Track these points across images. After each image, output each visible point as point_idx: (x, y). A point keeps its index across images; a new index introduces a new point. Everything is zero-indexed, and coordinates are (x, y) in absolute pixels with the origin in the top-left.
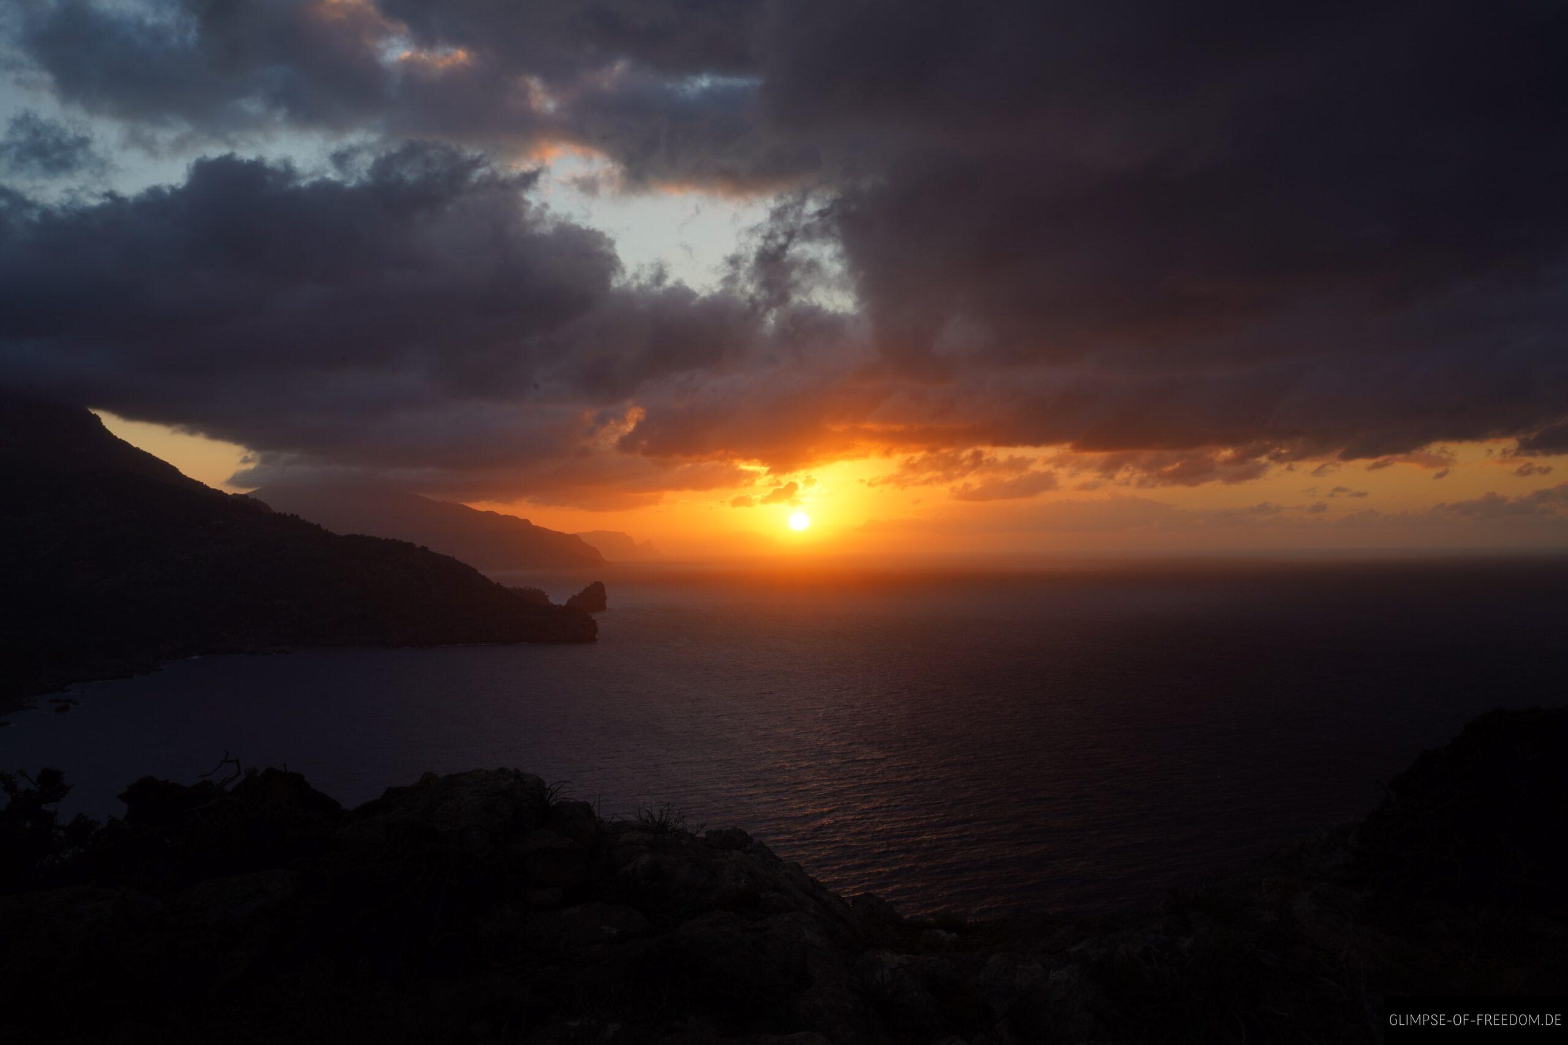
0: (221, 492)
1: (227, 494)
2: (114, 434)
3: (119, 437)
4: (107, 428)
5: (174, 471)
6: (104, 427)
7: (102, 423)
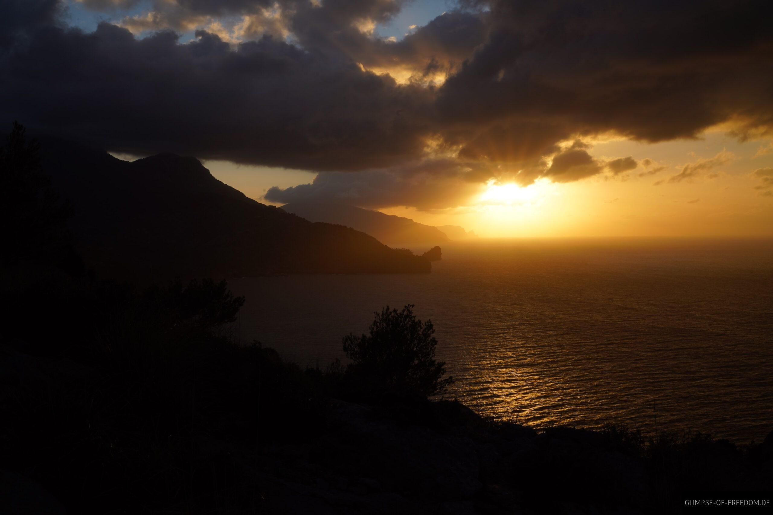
0: (264, 205)
1: (266, 206)
2: (216, 178)
3: (218, 179)
4: (212, 175)
5: (242, 195)
6: (211, 175)
7: (210, 173)
